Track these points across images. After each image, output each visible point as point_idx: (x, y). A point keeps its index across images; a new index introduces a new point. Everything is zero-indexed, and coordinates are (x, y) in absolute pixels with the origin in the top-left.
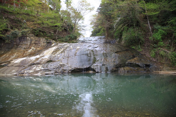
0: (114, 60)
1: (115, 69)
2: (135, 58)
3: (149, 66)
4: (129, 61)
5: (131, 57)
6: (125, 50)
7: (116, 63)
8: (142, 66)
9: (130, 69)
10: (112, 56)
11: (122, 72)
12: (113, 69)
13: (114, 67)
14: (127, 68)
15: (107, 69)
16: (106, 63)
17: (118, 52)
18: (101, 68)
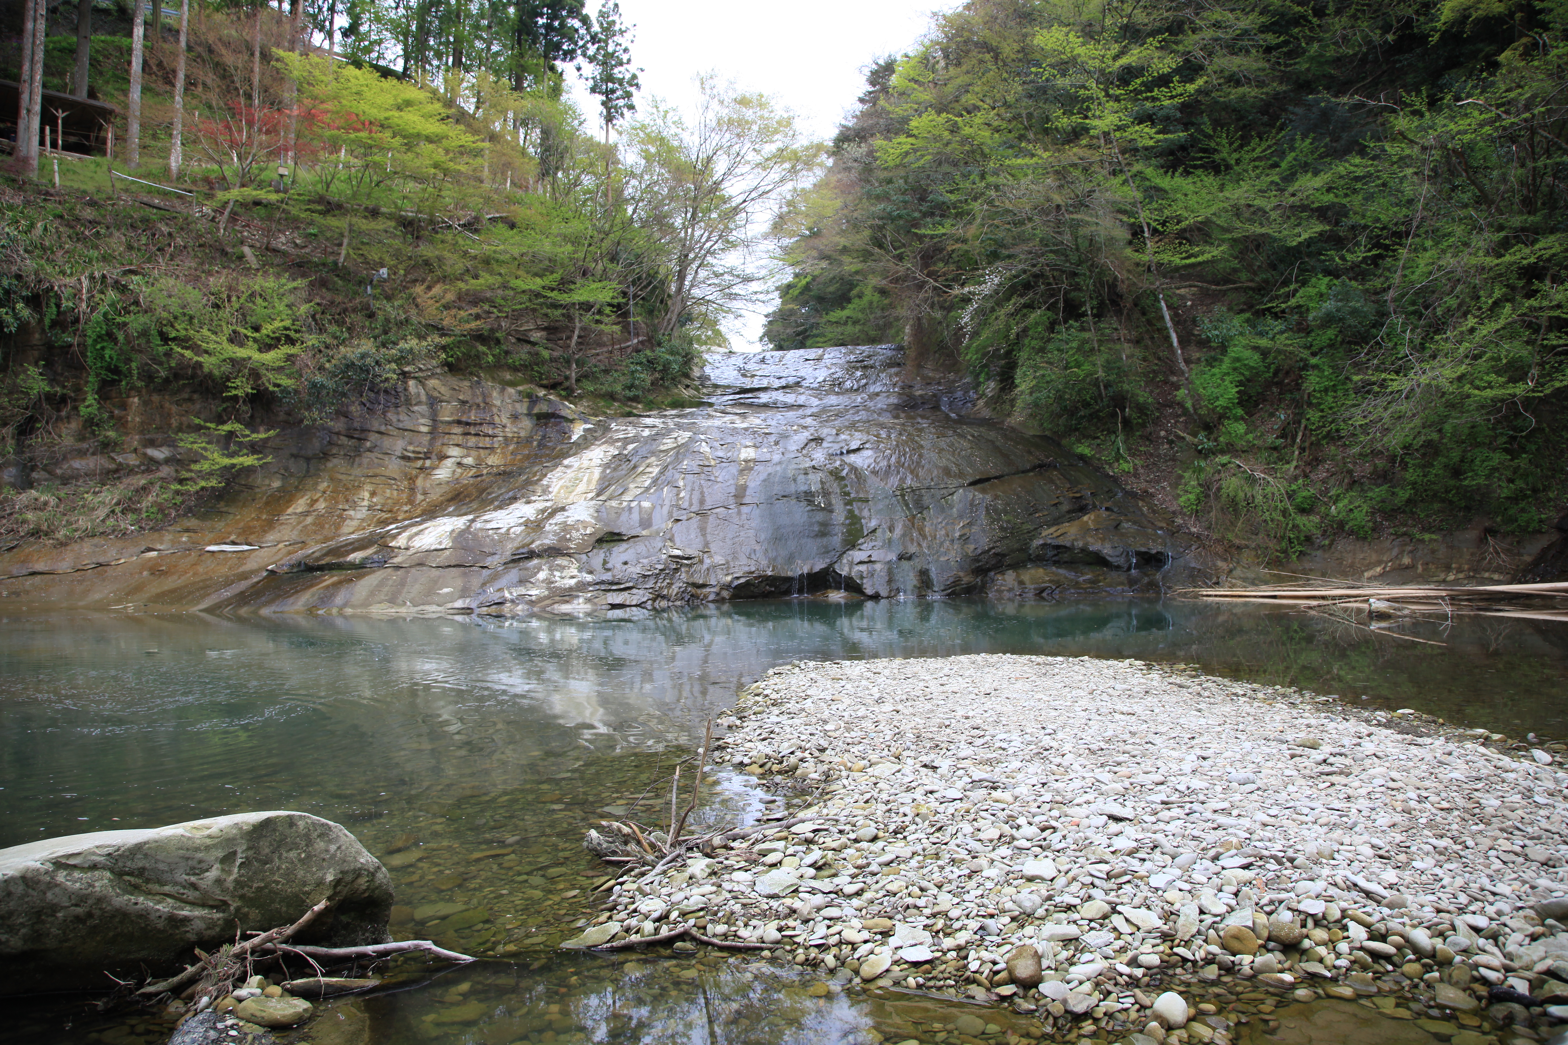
0: (966, 530)
1: (966, 579)
2: (1085, 518)
3: (1159, 561)
4: (1049, 534)
5: (1065, 507)
6: (1033, 469)
7: (972, 547)
8: (1121, 561)
9: (1050, 581)
10: (951, 507)
11: (1006, 595)
12: (957, 581)
13: (962, 568)
14: (1034, 575)
15: (925, 582)
16: (919, 545)
17: (988, 480)
18: (890, 572)
